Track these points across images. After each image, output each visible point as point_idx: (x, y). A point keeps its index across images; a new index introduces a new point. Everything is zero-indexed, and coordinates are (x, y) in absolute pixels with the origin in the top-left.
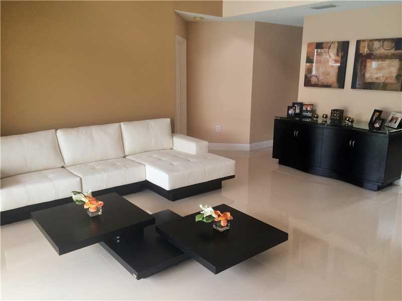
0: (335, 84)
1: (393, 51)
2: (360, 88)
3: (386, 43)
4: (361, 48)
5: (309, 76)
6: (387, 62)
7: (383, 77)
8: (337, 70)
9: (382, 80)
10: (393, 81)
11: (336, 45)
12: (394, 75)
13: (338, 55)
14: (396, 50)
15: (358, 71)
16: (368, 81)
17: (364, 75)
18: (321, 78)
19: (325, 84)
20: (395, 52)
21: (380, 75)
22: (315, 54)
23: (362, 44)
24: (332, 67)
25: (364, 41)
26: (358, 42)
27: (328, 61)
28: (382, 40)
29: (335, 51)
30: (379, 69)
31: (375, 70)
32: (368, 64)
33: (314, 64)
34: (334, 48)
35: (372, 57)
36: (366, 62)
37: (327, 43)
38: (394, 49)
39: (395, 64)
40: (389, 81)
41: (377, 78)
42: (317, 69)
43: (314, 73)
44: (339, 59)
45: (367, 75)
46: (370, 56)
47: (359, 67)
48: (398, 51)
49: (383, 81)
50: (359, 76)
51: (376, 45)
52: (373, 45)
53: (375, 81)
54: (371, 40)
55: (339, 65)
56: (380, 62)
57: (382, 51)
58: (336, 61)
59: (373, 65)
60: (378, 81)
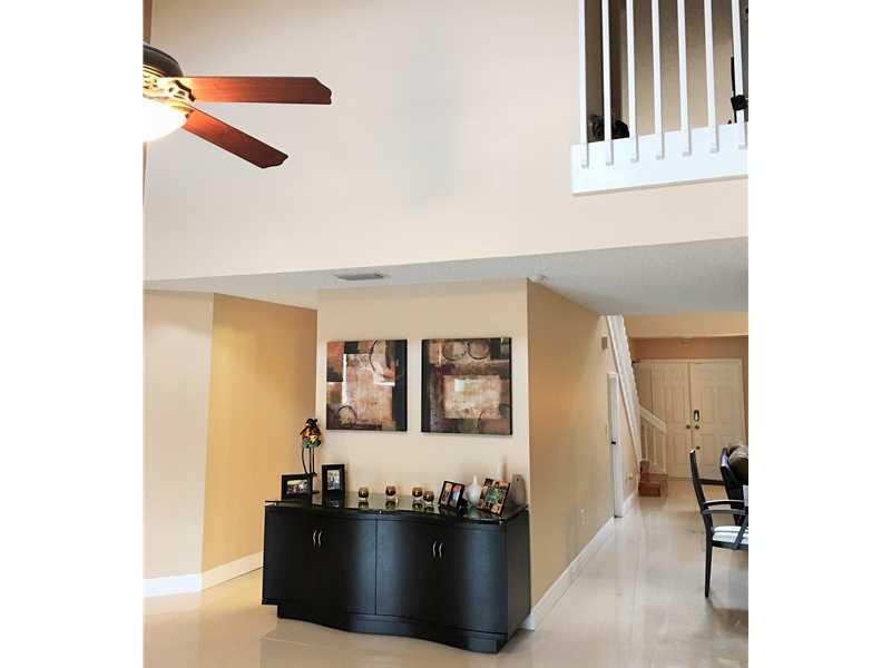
0: (390, 423)
1: (487, 361)
2: (437, 431)
3: (474, 347)
4: (431, 354)
5: (335, 407)
6: (481, 381)
7: (476, 408)
8: (390, 395)
9: (476, 415)
10: (494, 415)
11: (384, 347)
12: (496, 404)
13: (388, 366)
14: (492, 358)
15: (431, 396)
16: (450, 417)
17: (442, 406)
18: (361, 411)
19: (370, 423)
20: (491, 362)
21: (470, 404)
22: (345, 363)
23: (432, 347)
24: (381, 388)
25: (435, 341)
26: (425, 343)
27: (371, 377)
28: (466, 340)
29: (382, 357)
30: (468, 393)
31: (461, 395)
32: (448, 385)
33: (344, 384)
34: (381, 352)
35: (453, 371)
36: (443, 379)
37: (366, 342)
38: (489, 357)
39: (493, 386)
40: (488, 415)
41: (467, 411)
42: (351, 394)
43: (345, 400)
44: (391, 372)
45: (449, 405)
46: (449, 369)
47: (432, 390)
48: (496, 362)
49: (478, 417)
50: (432, 406)
51: (458, 349)
52: (451, 348)
53: (464, 416)
54: (448, 341)
55: (393, 384)
56: (468, 381)
57: (468, 360)
58: (387, 378)
59: (456, 386)
60: (469, 416)
